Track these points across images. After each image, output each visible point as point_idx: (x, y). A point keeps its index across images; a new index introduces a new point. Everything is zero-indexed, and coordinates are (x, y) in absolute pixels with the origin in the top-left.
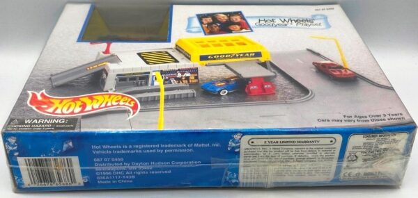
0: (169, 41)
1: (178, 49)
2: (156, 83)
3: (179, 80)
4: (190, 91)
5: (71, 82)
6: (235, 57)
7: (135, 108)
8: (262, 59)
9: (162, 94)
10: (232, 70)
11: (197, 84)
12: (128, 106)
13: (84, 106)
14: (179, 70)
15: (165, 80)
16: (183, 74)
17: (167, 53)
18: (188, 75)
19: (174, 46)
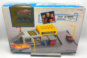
0: (34, 27)
1: (36, 30)
2: (33, 41)
3: (37, 40)
4: (39, 44)
5: (17, 41)
6: (49, 33)
7: (30, 48)
8: (55, 34)
9: (34, 44)
10: (48, 38)
11: (41, 42)
12: (29, 47)
13: (21, 47)
14: (37, 38)
15: (35, 41)
16: (38, 39)
17: (34, 31)
18: (39, 39)
19: (35, 29)
